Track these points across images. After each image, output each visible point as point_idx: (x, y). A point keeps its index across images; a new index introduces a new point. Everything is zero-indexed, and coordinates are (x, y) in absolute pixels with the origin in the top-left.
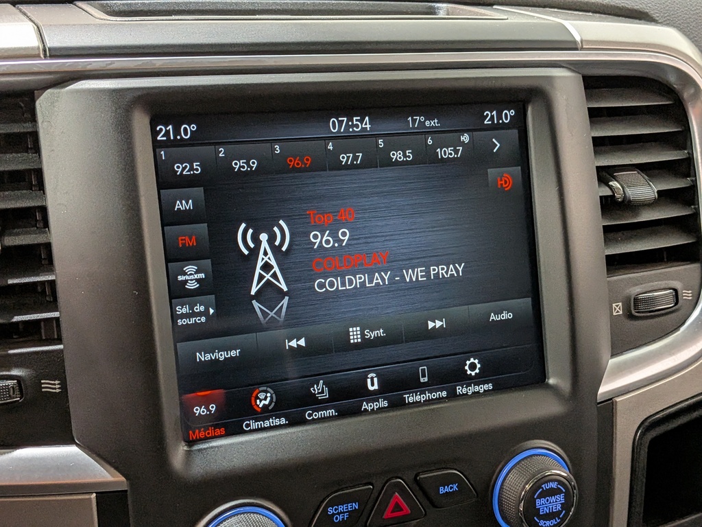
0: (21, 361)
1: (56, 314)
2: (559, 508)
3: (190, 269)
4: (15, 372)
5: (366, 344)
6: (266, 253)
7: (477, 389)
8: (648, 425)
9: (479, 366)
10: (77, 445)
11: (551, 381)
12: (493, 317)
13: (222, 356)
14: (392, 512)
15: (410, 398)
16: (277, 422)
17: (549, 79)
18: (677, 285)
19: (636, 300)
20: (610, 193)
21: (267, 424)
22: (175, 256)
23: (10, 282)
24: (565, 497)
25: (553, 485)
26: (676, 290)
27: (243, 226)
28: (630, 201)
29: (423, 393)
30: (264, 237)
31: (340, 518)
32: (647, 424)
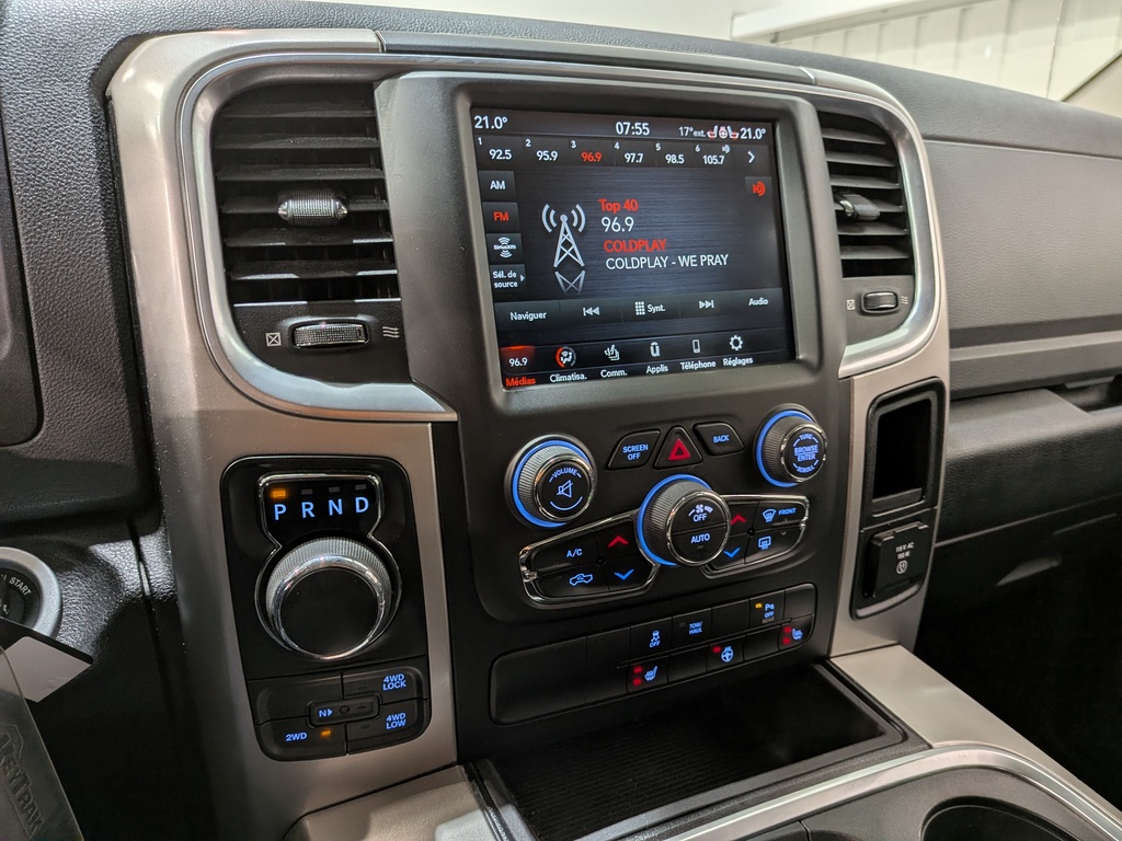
0: (365, 309)
1: (395, 272)
2: (813, 457)
3: (504, 240)
4: (360, 318)
5: (649, 316)
6: (565, 233)
7: (740, 362)
8: (879, 403)
9: (741, 343)
10: (414, 384)
11: (801, 357)
12: (752, 302)
13: (531, 317)
14: (676, 454)
15: (686, 366)
16: (577, 377)
17: (794, 102)
18: (898, 292)
19: (865, 298)
20: (841, 208)
21: (570, 378)
22: (493, 229)
23: (355, 241)
24: (819, 448)
25: (809, 436)
26: (895, 294)
27: (547, 207)
28: (858, 216)
29: (696, 362)
30: (564, 218)
31: (633, 456)
32: (878, 401)
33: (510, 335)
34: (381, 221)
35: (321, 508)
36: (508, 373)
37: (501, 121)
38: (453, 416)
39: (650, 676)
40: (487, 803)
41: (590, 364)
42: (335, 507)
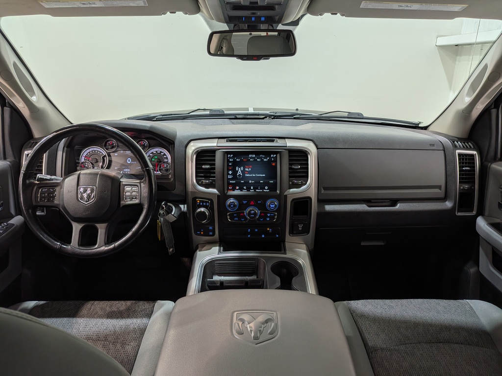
3: (230, 171)
9: (267, 188)
14: (252, 203)
27: (237, 167)
30: (240, 168)
33: (229, 184)
34: (214, 169)
35: (203, 204)
36: (228, 189)
37: (232, 156)
38: (220, 194)
39: (249, 236)
40: (219, 246)
41: (241, 189)
42: (205, 204)
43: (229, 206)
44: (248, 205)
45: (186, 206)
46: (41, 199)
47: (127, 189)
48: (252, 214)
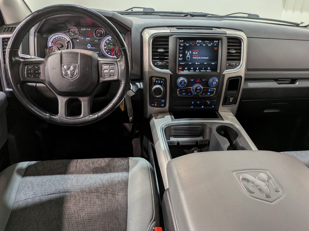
0: (165, 62)
1: (168, 58)
3: (181, 55)
5: (197, 64)
7: (209, 71)
8: (229, 78)
9: (210, 68)
10: (169, 70)
11: (218, 71)
12: (212, 63)
13: (183, 64)
14: (198, 81)
15: (201, 71)
17: (222, 38)
18: (237, 63)
19: (230, 64)
20: (229, 51)
21: (186, 71)
22: (180, 53)
23: (165, 54)
28: (232, 53)
29: (203, 70)
30: (188, 52)
31: (192, 81)
33: (180, 65)
34: (168, 52)
35: (158, 82)
36: (179, 69)
37: (182, 41)
38: (172, 74)
39: (192, 107)
40: (170, 115)
41: (189, 69)
43: (181, 83)
44: (195, 82)
45: (141, 83)
46: (27, 75)
47: (105, 67)
48: (198, 90)
